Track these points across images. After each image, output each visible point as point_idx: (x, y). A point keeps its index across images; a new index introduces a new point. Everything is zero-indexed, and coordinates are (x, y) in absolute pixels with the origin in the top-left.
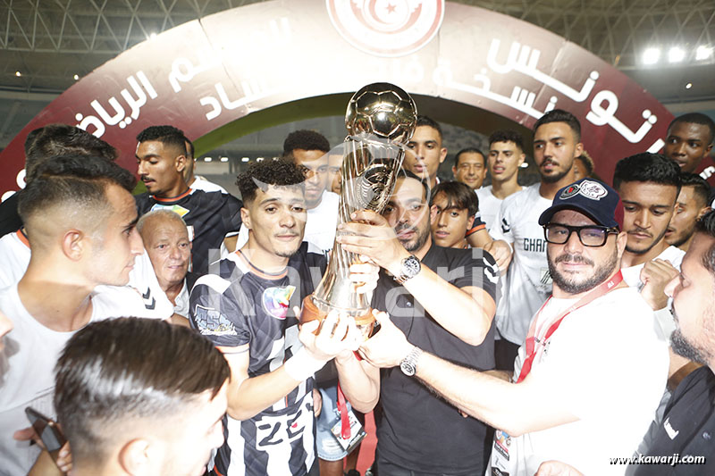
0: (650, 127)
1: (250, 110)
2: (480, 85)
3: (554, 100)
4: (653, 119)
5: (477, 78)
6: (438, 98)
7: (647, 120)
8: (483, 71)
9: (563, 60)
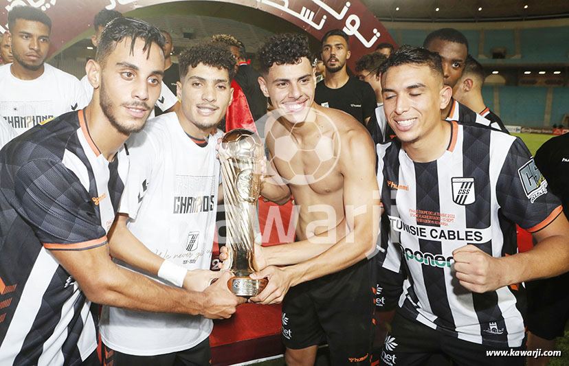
0: (376, 39)
1: (137, 7)
3: (325, 17)
4: (378, 34)
6: (258, 9)
7: (375, 34)
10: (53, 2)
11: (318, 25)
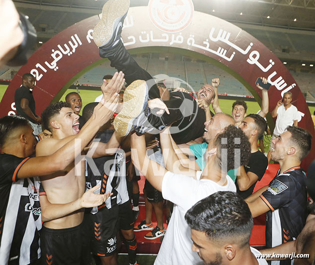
0: (272, 66)
2: (205, 46)
3: (234, 53)
4: (273, 63)
5: (204, 43)
7: (271, 63)
8: (207, 40)
9: (239, 37)
10: (74, 51)
11: (229, 58)
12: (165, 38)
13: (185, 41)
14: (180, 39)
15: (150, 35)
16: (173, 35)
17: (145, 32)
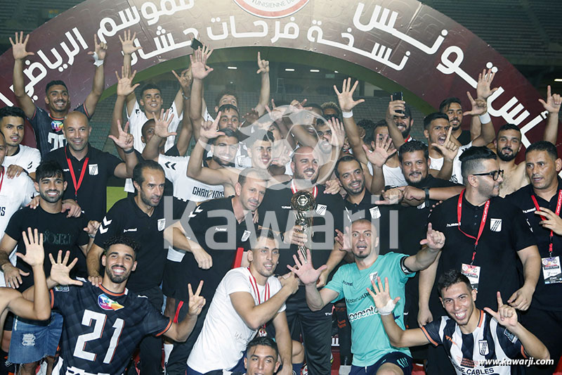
1: (161, 61)
2: (346, 41)
3: (408, 53)
5: (344, 35)
6: (311, 51)
8: (350, 30)
9: (417, 20)
10: (71, 62)
11: (399, 64)
12: (261, 29)
13: (303, 33)
14: (292, 31)
15: (229, 24)
16: (278, 24)
17: (218, 20)
